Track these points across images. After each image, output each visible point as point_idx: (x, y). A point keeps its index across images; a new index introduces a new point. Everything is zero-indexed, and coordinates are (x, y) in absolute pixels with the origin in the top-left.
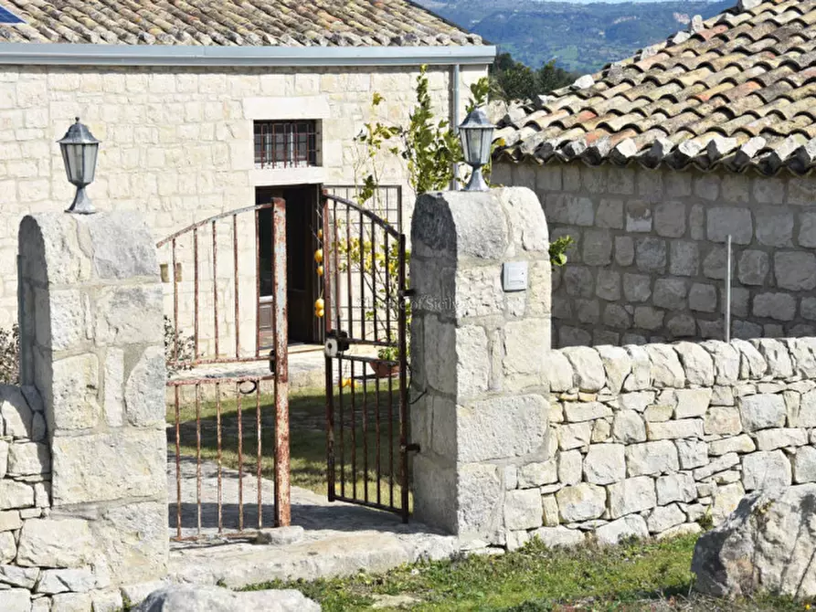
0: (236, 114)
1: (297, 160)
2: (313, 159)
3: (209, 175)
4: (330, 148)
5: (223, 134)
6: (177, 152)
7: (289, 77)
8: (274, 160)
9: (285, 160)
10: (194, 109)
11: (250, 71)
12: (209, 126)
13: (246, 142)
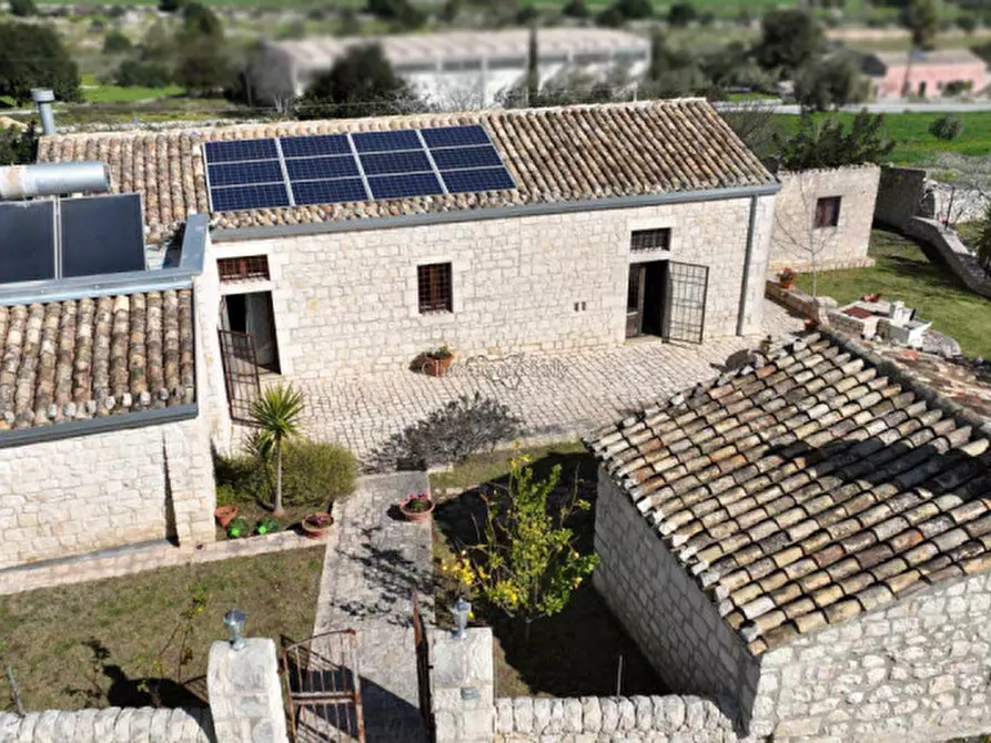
0: (622, 228)
1: (657, 246)
2: (666, 246)
3: (605, 260)
4: (674, 242)
5: (614, 238)
6: (588, 249)
7: (654, 208)
8: (643, 247)
9: (650, 246)
10: (598, 228)
11: (632, 207)
12: (606, 235)
13: (627, 242)
